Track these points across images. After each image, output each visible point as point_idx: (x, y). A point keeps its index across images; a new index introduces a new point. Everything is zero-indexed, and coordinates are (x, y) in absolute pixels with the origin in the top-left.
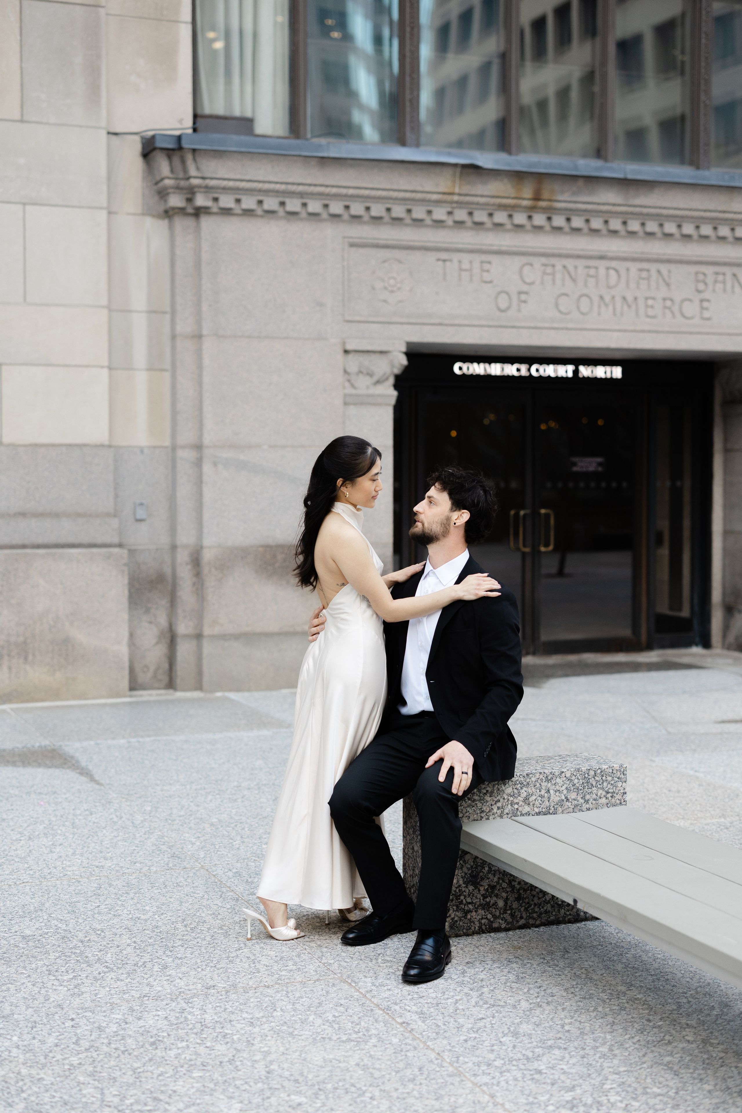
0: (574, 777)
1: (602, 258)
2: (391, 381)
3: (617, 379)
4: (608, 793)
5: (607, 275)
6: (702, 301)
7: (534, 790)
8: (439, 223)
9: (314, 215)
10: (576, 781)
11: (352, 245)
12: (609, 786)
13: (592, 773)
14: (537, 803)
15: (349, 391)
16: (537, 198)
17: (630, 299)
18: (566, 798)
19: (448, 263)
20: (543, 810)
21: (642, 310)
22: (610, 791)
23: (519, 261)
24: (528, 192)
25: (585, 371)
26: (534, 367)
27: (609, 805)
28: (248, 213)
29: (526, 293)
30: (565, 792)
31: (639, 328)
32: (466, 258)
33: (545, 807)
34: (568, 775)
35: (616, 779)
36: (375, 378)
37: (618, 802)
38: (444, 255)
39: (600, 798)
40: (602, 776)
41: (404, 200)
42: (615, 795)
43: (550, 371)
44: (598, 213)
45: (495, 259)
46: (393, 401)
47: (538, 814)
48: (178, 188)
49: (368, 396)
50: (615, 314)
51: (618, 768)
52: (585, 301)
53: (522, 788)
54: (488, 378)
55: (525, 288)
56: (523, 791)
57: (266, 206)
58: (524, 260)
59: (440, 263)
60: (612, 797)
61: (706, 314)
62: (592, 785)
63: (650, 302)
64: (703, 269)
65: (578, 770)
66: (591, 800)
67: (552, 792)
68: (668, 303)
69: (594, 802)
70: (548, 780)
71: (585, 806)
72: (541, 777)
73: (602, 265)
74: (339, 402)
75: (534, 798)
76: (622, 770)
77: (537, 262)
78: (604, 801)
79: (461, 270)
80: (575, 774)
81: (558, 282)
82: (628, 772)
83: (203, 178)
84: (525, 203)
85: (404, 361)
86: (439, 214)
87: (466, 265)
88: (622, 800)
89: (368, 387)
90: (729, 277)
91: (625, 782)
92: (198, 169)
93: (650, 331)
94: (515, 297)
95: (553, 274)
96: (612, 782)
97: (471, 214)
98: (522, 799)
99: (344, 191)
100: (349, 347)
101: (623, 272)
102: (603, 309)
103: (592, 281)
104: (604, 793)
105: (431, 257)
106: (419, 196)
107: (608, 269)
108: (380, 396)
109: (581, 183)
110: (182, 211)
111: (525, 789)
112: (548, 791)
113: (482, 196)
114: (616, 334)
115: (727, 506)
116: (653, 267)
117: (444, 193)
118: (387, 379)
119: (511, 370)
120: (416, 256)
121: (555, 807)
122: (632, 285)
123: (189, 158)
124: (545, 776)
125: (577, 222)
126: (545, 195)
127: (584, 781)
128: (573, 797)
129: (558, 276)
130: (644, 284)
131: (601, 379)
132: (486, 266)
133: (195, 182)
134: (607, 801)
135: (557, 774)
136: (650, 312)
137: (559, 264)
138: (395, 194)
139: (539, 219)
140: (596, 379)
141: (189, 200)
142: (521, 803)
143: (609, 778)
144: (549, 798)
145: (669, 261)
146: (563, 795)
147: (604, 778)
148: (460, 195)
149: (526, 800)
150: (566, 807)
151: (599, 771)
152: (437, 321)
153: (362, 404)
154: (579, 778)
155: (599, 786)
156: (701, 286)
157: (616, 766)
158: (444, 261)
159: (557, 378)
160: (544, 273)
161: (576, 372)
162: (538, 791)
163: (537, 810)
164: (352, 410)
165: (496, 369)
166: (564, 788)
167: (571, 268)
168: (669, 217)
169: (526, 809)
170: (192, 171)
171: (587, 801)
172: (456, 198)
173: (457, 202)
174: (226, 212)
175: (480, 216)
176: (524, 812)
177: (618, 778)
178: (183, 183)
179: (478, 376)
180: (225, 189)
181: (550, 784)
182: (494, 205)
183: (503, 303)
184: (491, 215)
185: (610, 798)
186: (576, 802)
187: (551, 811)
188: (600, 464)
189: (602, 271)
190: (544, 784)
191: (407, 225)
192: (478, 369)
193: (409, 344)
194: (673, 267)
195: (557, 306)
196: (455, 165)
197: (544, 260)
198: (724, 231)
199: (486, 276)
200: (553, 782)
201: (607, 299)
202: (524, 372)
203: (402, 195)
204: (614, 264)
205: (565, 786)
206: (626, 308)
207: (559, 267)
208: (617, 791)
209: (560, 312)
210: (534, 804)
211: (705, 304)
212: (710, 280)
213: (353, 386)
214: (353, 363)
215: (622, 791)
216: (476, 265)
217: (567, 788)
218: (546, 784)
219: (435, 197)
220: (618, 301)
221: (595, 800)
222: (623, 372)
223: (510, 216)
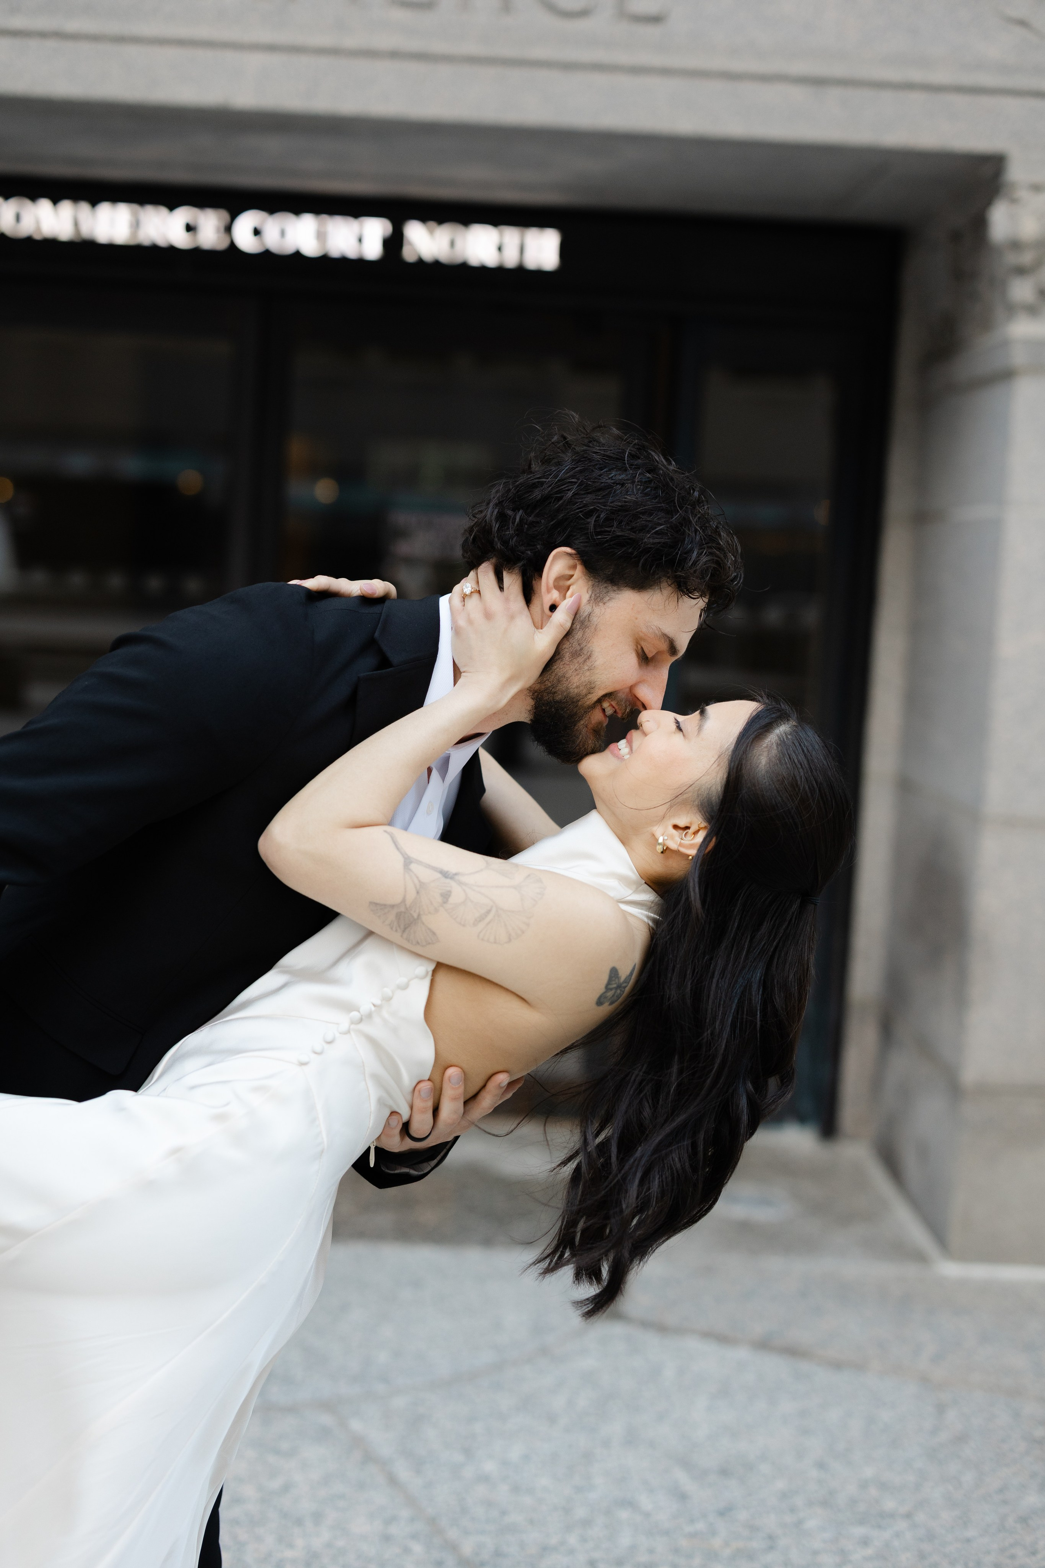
3: (539, 275)
31: (350, 42)
131: (483, 270)
140: (464, 267)
159: (326, 260)
222: (565, 251)
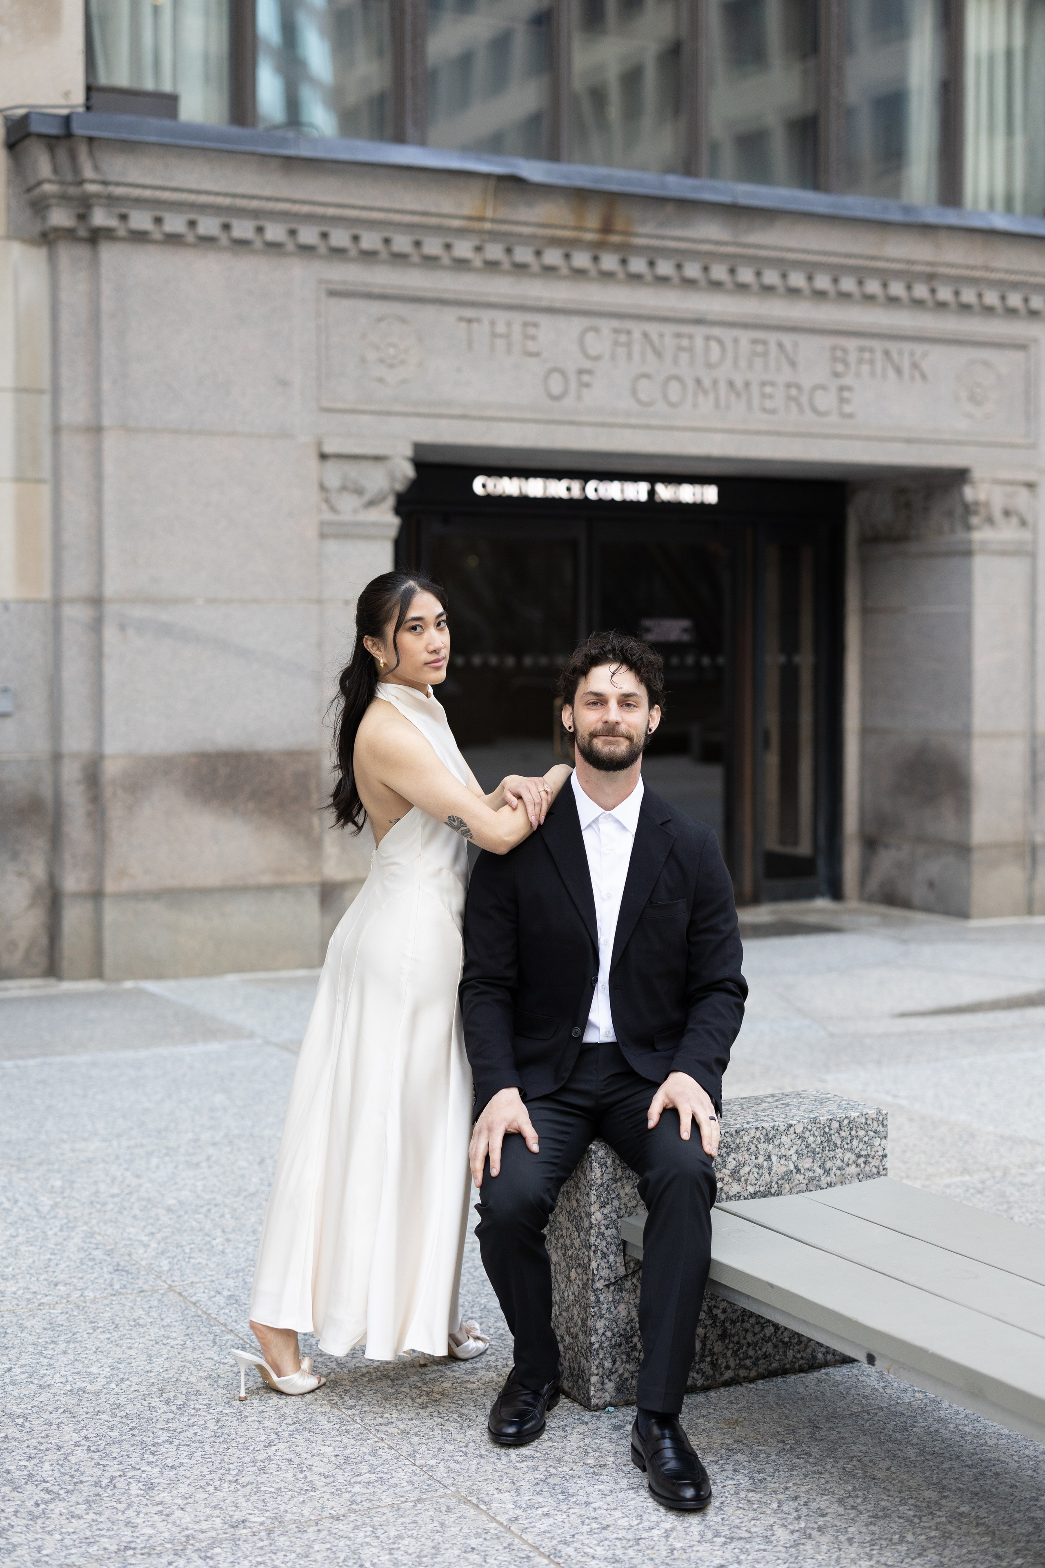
0: (808, 1133)
1: (699, 321)
2: (391, 501)
3: (710, 506)
4: (859, 1156)
5: (707, 350)
6: (842, 389)
7: (746, 1156)
8: (461, 265)
9: (274, 247)
10: (811, 1139)
11: (333, 293)
12: (861, 1145)
13: (835, 1125)
14: (751, 1177)
15: (328, 516)
16: (607, 228)
17: (739, 384)
18: (796, 1167)
19: (475, 326)
20: (762, 1189)
21: (756, 402)
22: (863, 1153)
23: (577, 324)
24: (593, 219)
25: (665, 492)
26: (591, 485)
27: (861, 1177)
28: (173, 240)
29: (589, 372)
30: (794, 1158)
31: (752, 428)
32: (501, 317)
33: (764, 1183)
34: (799, 1130)
35: (872, 1134)
36: (367, 497)
37: (875, 1170)
38: (469, 313)
39: (848, 1165)
40: (851, 1129)
41: (410, 227)
42: (870, 1160)
43: (613, 491)
44: (694, 255)
45: (544, 320)
46: (393, 532)
47: (753, 1196)
48: (64, 198)
49: (357, 524)
50: (717, 405)
51: (874, 1116)
52: (674, 386)
53: (728, 1155)
54: (524, 501)
55: (588, 364)
56: (730, 1159)
57: (202, 230)
58: (586, 322)
59: (463, 325)
60: (865, 1163)
61: (847, 409)
62: (835, 1145)
63: (768, 390)
64: (843, 342)
65: (815, 1121)
66: (834, 1169)
67: (774, 1158)
68: (794, 392)
69: (838, 1172)
70: (769, 1140)
71: (825, 1180)
72: (758, 1134)
73: (699, 332)
74: (312, 532)
75: (746, 1169)
76: (881, 1118)
77: (606, 326)
78: (853, 1169)
79: (494, 335)
80: (809, 1127)
81: (636, 356)
82: (889, 1122)
83: (105, 183)
84: (589, 236)
85: (409, 471)
86: (463, 249)
87: (501, 328)
88: (881, 1168)
89: (355, 511)
90: (879, 356)
91: (885, 1137)
92: (96, 168)
93: (768, 433)
94: (573, 379)
95: (629, 344)
96: (866, 1139)
97: (509, 251)
98: (728, 1172)
99: (320, 210)
100: (328, 449)
101: (729, 345)
102: (701, 398)
103: (684, 357)
104: (853, 1157)
105: (449, 315)
106: (433, 221)
107: (708, 338)
108: (374, 524)
109: (670, 208)
110: (69, 234)
111: (733, 1155)
112: (769, 1158)
113: (526, 224)
114: (719, 437)
115: (866, 693)
116: (772, 338)
117: (470, 218)
118: (383, 499)
119: (558, 489)
120: (427, 313)
121: (780, 1182)
122: (743, 364)
123: (83, 151)
124: (764, 1133)
125: (665, 268)
126: (619, 225)
127: (823, 1139)
128: (807, 1166)
129: (636, 348)
130: (759, 362)
131: (687, 504)
132: (531, 331)
133: (92, 188)
134: (858, 1169)
135: (782, 1128)
136: (769, 404)
137: (637, 329)
138: (397, 217)
139: (609, 262)
140: (679, 504)
141: (82, 217)
142: (727, 1179)
143: (861, 1133)
144: (770, 1169)
145: (794, 329)
146: (790, 1163)
147: (853, 1133)
148: (493, 221)
149: (735, 1173)
150: (796, 1182)
151: (846, 1122)
152: (458, 411)
153: (347, 536)
154: (816, 1134)
155: (846, 1146)
156: (840, 368)
157: (872, 1113)
158: (470, 321)
159: (624, 502)
160: (616, 343)
161: (652, 493)
162: (753, 1157)
163: (751, 1189)
164: (332, 546)
165: (535, 488)
166: (793, 1151)
167: (655, 337)
168: (797, 265)
169: (736, 1188)
170: (88, 172)
171: (827, 1172)
172: (488, 226)
173: (490, 233)
174: (139, 237)
175: (523, 254)
176: (731, 1194)
177: (875, 1132)
178: (72, 191)
179: (510, 498)
180: (139, 202)
181: (771, 1146)
182: (544, 238)
183: (556, 387)
184: (538, 253)
185: (862, 1165)
186: (811, 1174)
187: (773, 1191)
188: (685, 630)
189: (699, 342)
190: (763, 1146)
191: (415, 265)
192: (509, 487)
193: (418, 447)
194: (800, 338)
195: (634, 392)
196: (487, 176)
197: (615, 323)
198: (873, 287)
199: (531, 346)
200: (777, 1143)
201: (707, 382)
202: (576, 493)
203: (407, 219)
204: (716, 331)
205: (795, 1147)
206: (733, 398)
207: (637, 335)
208: (873, 1153)
209: (640, 402)
210: (746, 1180)
211: (846, 394)
212: (852, 358)
213: (333, 509)
214: (333, 474)
215: (880, 1153)
216: (517, 329)
217: (797, 1152)
218: (765, 1145)
219: (456, 223)
220: (723, 387)
221: (839, 1169)
222: (720, 495)
223: (567, 256)
